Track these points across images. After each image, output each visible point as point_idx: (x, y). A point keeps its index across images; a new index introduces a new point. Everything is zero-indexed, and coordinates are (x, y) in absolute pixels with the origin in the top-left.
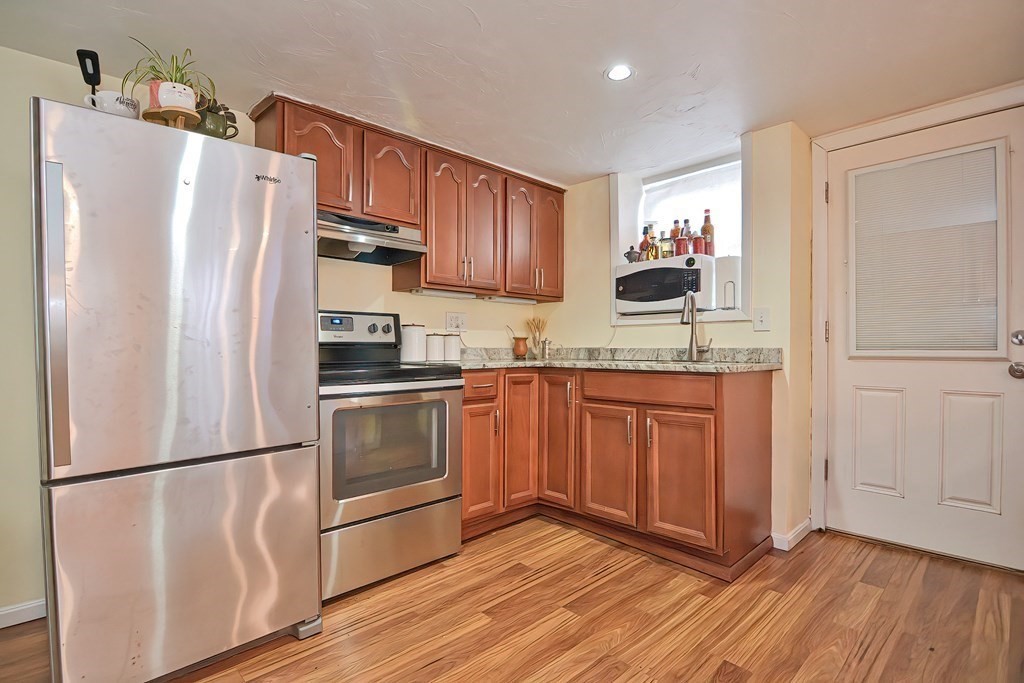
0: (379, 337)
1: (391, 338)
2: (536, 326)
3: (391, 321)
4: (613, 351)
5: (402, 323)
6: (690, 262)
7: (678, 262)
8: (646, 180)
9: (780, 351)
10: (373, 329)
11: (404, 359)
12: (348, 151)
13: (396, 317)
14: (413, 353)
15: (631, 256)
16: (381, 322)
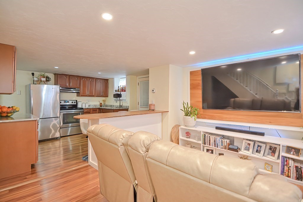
0: (73, 104)
1: (76, 104)
2: (104, 101)
3: (76, 101)
4: (111, 105)
5: (78, 101)
6: (120, 93)
7: (119, 93)
8: (121, 78)
9: (129, 106)
10: (72, 102)
11: (78, 107)
12: (67, 79)
13: (77, 101)
14: (79, 106)
15: (116, 91)
16: (74, 101)
